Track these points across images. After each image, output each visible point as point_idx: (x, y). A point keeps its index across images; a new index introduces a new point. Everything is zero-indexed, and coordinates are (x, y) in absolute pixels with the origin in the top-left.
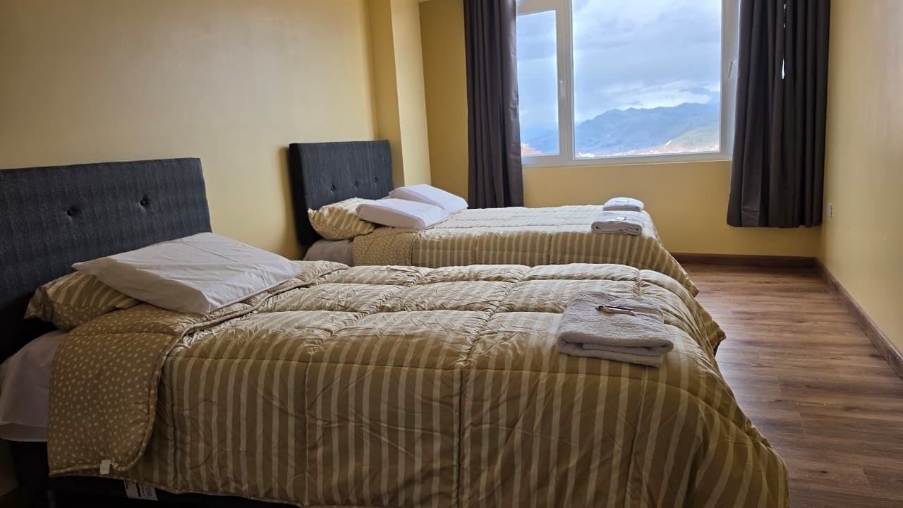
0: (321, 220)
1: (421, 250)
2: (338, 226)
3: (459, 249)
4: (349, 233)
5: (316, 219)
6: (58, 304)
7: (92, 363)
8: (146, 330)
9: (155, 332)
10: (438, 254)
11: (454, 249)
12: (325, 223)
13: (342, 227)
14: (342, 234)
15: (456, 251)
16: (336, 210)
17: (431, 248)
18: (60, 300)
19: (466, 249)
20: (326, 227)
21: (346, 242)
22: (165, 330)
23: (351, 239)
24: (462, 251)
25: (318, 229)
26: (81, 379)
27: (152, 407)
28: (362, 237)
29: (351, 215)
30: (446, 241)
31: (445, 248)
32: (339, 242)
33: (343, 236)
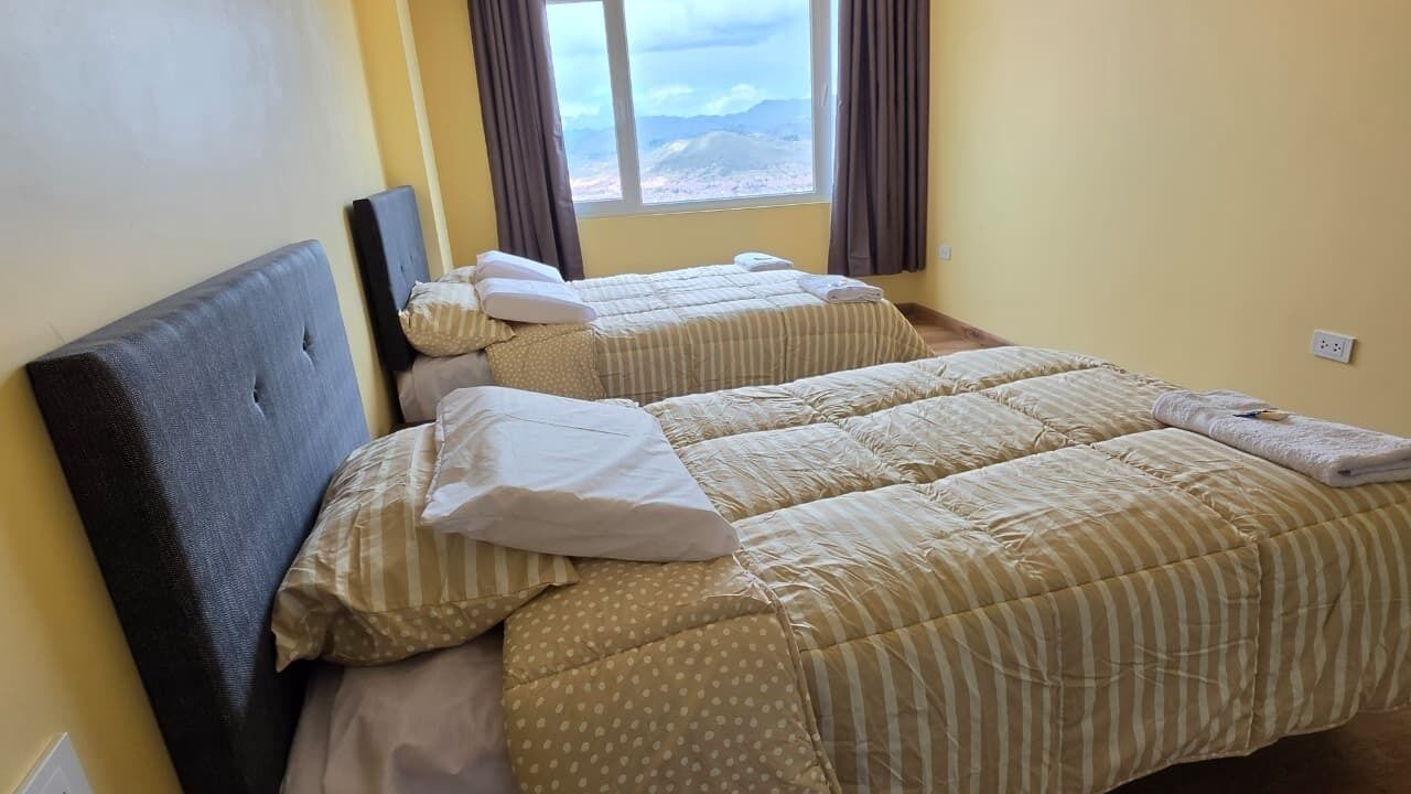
0: (423, 326)
1: (608, 355)
2: (454, 333)
3: (666, 345)
4: (477, 342)
5: (414, 325)
6: (377, 614)
7: (653, 726)
8: (707, 618)
9: (730, 618)
10: (635, 358)
11: (657, 346)
12: (432, 330)
13: (460, 334)
14: (464, 346)
15: (661, 349)
16: (440, 307)
17: (624, 349)
18: (379, 605)
19: (676, 344)
20: (435, 337)
21: (474, 357)
22: (750, 607)
23: (482, 351)
24: (671, 349)
25: (417, 340)
26: (642, 769)
27: (829, 766)
28: (504, 346)
29: (469, 313)
30: (643, 336)
31: (645, 348)
32: (458, 359)
33: (467, 348)
